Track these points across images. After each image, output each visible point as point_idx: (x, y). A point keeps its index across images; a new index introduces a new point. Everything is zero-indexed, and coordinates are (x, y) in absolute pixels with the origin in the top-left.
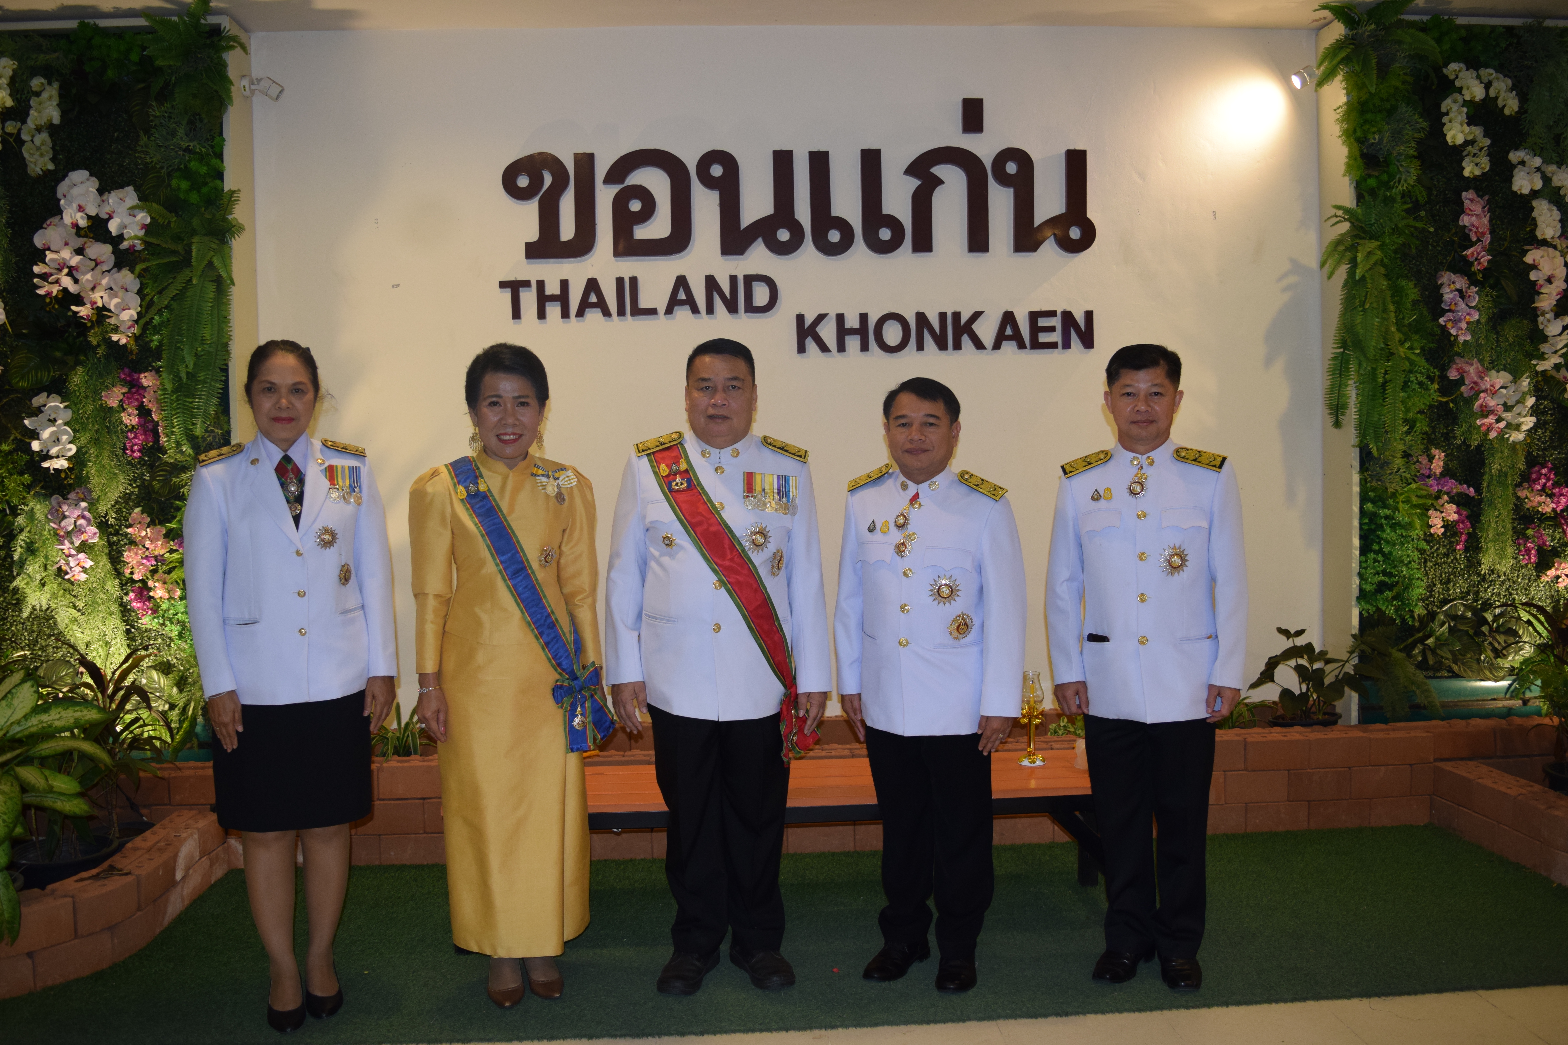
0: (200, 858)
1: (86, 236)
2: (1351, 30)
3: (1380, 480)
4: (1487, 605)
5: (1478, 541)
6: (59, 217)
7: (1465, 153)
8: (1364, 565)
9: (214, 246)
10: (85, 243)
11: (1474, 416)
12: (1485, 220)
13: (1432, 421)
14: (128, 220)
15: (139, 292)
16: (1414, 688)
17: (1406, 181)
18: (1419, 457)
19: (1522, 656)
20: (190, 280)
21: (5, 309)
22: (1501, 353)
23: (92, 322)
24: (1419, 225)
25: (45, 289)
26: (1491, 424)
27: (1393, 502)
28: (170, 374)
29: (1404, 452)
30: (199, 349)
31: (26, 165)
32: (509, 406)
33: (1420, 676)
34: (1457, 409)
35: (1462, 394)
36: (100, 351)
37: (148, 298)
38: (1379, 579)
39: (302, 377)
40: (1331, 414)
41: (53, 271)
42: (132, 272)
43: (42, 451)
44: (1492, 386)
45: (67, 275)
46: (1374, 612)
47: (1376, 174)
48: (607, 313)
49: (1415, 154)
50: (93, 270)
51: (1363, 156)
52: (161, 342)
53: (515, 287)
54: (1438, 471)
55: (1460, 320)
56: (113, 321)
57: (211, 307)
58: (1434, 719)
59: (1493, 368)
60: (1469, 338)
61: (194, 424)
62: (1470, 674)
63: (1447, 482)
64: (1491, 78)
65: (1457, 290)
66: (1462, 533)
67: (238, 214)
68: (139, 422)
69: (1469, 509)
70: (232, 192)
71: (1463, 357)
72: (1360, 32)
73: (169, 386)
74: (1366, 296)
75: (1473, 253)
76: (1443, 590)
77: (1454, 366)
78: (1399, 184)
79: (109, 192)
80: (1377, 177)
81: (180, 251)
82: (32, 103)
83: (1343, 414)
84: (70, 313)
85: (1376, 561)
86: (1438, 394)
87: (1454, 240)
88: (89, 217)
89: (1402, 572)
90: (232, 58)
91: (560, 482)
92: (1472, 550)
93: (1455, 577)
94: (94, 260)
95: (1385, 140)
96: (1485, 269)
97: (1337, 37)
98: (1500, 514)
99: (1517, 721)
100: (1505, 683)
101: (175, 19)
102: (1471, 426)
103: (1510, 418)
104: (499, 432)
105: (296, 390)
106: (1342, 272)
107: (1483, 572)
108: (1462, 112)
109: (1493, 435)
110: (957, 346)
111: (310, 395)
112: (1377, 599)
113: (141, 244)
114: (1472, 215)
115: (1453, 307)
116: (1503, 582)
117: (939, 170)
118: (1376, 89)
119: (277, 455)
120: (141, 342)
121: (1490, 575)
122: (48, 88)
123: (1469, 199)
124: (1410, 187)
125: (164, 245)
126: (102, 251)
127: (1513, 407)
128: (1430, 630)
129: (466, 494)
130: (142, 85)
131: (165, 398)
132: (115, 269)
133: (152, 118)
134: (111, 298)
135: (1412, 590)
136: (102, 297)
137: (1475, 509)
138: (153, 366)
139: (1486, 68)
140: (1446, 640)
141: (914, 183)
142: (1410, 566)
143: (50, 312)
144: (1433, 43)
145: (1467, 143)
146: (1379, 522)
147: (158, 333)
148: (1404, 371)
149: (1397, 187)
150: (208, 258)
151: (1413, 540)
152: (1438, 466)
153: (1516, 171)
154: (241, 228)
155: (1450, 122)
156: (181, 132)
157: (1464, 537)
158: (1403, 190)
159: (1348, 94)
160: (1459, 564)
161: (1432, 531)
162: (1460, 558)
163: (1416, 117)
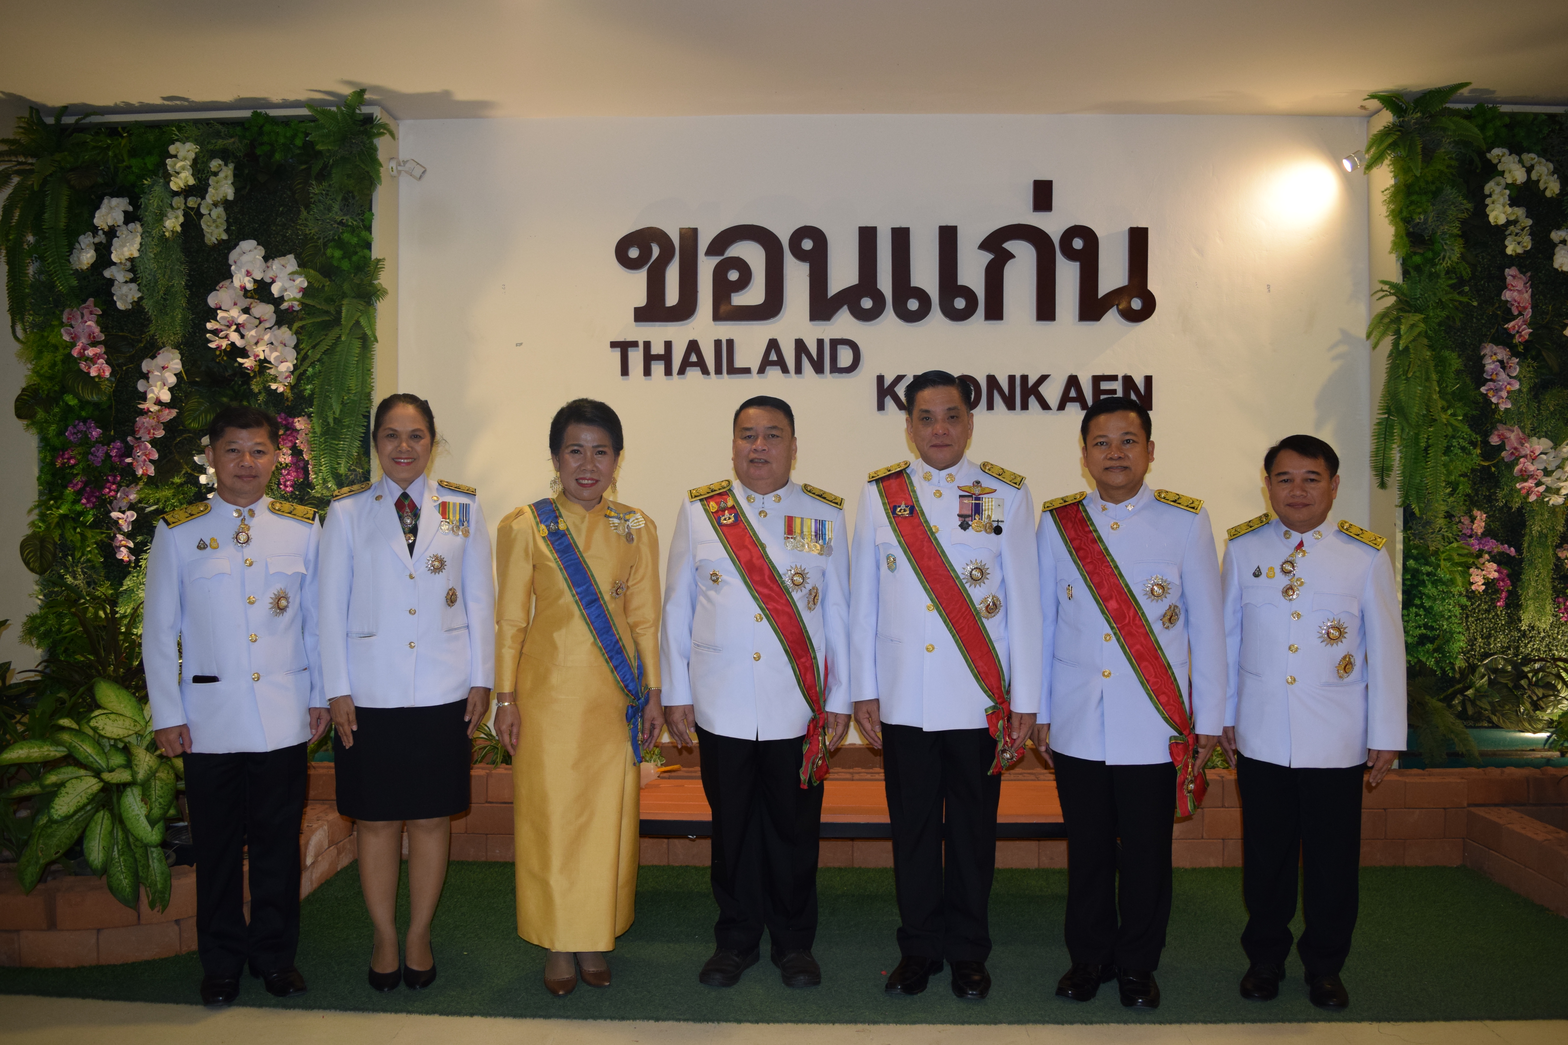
0: (329, 847)
1: (252, 297)
2: (1399, 117)
3: (1423, 539)
4: (1527, 660)
5: (1518, 598)
6: (230, 280)
7: (1507, 233)
8: (1406, 618)
9: (361, 308)
10: (251, 303)
11: (1515, 479)
12: (1527, 296)
13: (1475, 484)
14: (288, 284)
15: (296, 347)
16: (1453, 736)
17: (1450, 258)
18: (1462, 518)
19: (1561, 709)
20: (340, 337)
21: (181, 360)
22: (1542, 420)
23: (255, 372)
24: (1464, 299)
25: (216, 343)
26: (1530, 488)
27: (1436, 559)
28: (319, 419)
29: (1447, 512)
30: (346, 398)
31: (204, 236)
32: (589, 454)
33: (1459, 725)
34: (1499, 473)
35: (1503, 459)
36: (261, 398)
37: (303, 353)
38: (1420, 632)
39: (421, 425)
40: (1376, 476)
41: (223, 328)
42: (290, 329)
43: (208, 484)
44: (1532, 452)
45: (235, 331)
46: (1416, 664)
47: (1421, 251)
48: (705, 371)
49: (1459, 233)
50: (257, 327)
51: (1409, 234)
52: (313, 391)
53: (624, 347)
54: (1480, 531)
55: (1501, 390)
56: (272, 372)
57: (357, 361)
58: (1472, 766)
59: (1535, 434)
60: (1509, 406)
61: (339, 464)
62: (1509, 725)
63: (1488, 542)
64: (1533, 162)
65: (1498, 361)
66: (1503, 591)
67: (383, 280)
68: (292, 460)
69: (1511, 568)
70: (378, 261)
71: (1505, 424)
72: (1406, 119)
73: (318, 430)
74: (1409, 366)
75: (1514, 326)
76: (1484, 644)
77: (1496, 433)
78: (1443, 261)
79: (273, 260)
80: (1422, 255)
81: (332, 312)
82: (210, 182)
83: (1388, 476)
84: (236, 365)
85: (1417, 615)
86: (1480, 458)
87: (1497, 315)
88: (255, 281)
89: (1443, 626)
90: (382, 144)
91: (630, 523)
92: (1513, 607)
93: (1496, 632)
94: (258, 319)
95: (1430, 220)
96: (1527, 341)
97: (1385, 124)
98: (1540, 573)
99: (1551, 770)
100: (1544, 735)
101: (334, 109)
102: (1512, 490)
103: (1550, 482)
104: (578, 477)
105: (415, 436)
106: (1387, 342)
107: (1523, 628)
108: (1505, 194)
109: (1532, 498)
110: (1025, 407)
111: (426, 440)
112: (1418, 651)
113: (298, 305)
114: (1514, 291)
115: (1494, 377)
116: (1543, 638)
117: (1010, 246)
118: (1421, 173)
119: (397, 492)
120: (296, 391)
121: (1530, 631)
122: (224, 168)
123: (1512, 276)
124: (1454, 264)
125: (318, 306)
126: (265, 310)
127: (1553, 472)
128: (1470, 681)
129: (547, 532)
130: (303, 167)
131: (314, 440)
132: (276, 327)
133: (311, 195)
134: (271, 352)
135: (1453, 644)
136: (264, 351)
137: (1516, 568)
138: (305, 412)
139: (1529, 153)
140: (1485, 692)
141: (987, 257)
142: (1450, 620)
143: (219, 363)
144: (1476, 130)
145: (1509, 223)
146: (1421, 578)
147: (311, 383)
148: (1446, 436)
149: (1441, 264)
150: (356, 318)
151: (1454, 596)
152: (1479, 526)
153: (1557, 249)
154: (385, 292)
155: (1493, 203)
156: (336, 207)
157: (1504, 595)
158: (1448, 267)
159: (1395, 177)
160: (1500, 620)
161: (1473, 587)
162: (1501, 614)
163: (1460, 198)
